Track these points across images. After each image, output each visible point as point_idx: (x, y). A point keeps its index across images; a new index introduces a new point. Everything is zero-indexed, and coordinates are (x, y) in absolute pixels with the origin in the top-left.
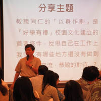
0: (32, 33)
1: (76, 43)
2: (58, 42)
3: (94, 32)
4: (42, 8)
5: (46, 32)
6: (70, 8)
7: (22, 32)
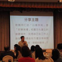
0: (22, 30)
1: (40, 34)
2: (32, 34)
3: (47, 29)
4: (26, 20)
5: (27, 29)
6: (37, 20)
7: (18, 29)
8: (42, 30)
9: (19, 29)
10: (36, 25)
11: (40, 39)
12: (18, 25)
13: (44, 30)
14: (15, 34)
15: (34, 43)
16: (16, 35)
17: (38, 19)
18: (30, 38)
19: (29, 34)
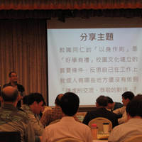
0: (74, 60)
1: (117, 69)
2: (99, 69)
3: (134, 58)
4: (84, 37)
5: (87, 59)
6: (110, 36)
7: (64, 59)
8: (123, 59)
9: (68, 60)
10: (108, 49)
11: (118, 81)
12: (65, 51)
13: (126, 60)
14: (59, 71)
15: (102, 89)
16: (61, 72)
17: (112, 34)
18: (93, 80)
19: (92, 70)
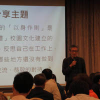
1: (31, 49)
2: (13, 48)
3: (49, 38)
6: (25, 14)
8: (38, 38)
19: (6, 48)
